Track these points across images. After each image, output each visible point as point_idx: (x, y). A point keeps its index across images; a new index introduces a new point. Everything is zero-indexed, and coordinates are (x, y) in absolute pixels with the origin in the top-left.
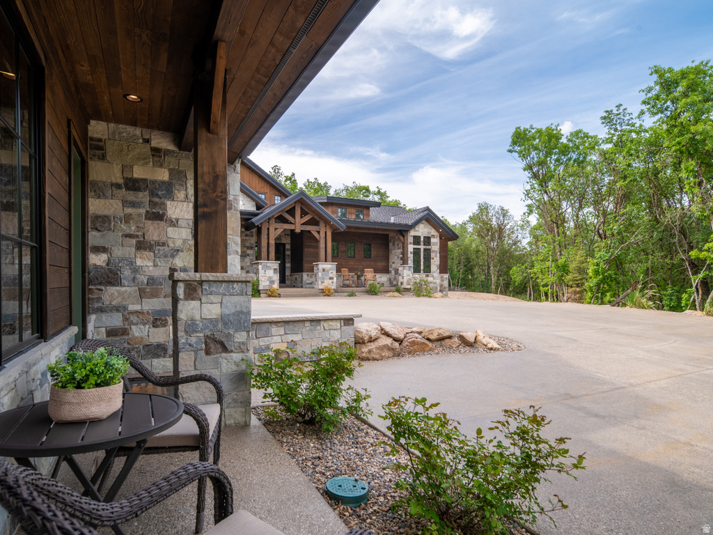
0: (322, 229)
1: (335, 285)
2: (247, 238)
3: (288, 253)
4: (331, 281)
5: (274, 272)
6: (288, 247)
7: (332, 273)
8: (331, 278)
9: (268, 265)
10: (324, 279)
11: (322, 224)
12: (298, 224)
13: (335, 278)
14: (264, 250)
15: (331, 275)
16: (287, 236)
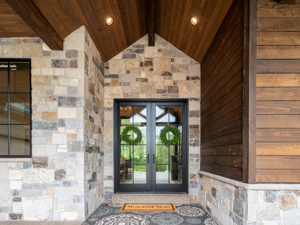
2: (59, 71)
3: (195, 121)
6: (194, 106)
16: (191, 82)
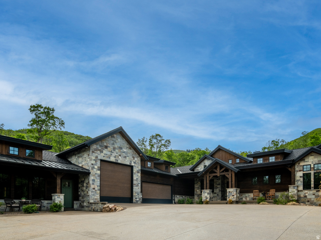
0: (230, 173)
1: (235, 199)
4: (233, 197)
5: (208, 194)
7: (233, 193)
8: (233, 196)
9: (205, 191)
10: (229, 196)
11: (230, 171)
12: (218, 173)
13: (235, 196)
14: (205, 185)
15: (233, 194)
